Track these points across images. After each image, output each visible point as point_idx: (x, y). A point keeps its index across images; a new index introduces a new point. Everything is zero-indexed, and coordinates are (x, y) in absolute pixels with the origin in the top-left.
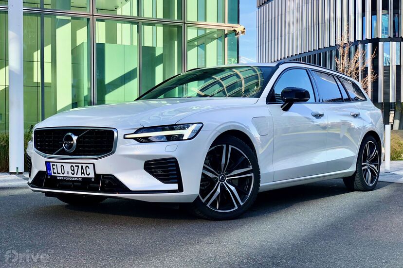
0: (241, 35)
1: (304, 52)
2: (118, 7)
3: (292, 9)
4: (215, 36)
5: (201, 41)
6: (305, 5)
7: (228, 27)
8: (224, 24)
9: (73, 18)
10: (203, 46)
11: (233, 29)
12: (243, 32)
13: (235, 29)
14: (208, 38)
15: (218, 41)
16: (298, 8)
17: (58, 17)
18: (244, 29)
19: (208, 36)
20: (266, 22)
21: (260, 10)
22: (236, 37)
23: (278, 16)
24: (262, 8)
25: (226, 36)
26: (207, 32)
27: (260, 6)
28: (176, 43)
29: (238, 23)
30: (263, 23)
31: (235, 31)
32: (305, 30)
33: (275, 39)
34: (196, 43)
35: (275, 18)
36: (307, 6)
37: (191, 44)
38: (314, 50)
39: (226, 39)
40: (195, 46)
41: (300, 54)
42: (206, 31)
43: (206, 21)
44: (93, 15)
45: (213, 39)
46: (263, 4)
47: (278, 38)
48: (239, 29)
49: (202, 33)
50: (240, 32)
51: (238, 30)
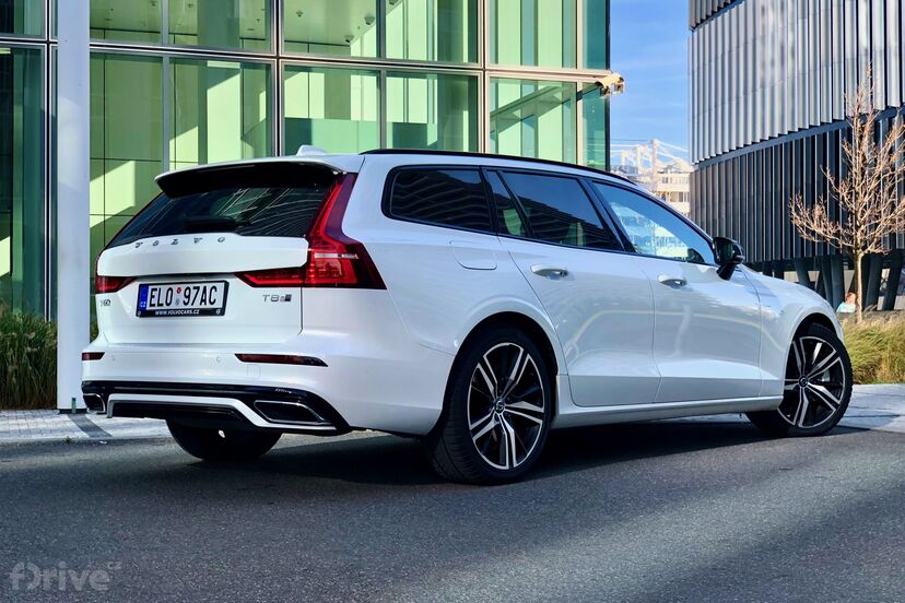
0: (614, 96)
1: (800, 129)
2: (352, 37)
3: (770, 30)
4: (559, 96)
5: (528, 109)
6: (800, 21)
7: (583, 75)
8: (573, 71)
9: (246, 65)
10: (531, 120)
11: (594, 80)
12: (619, 87)
13: (600, 80)
14: (541, 102)
15: (565, 107)
16: (783, 29)
17: (211, 64)
18: (621, 79)
19: (542, 98)
20: (710, 61)
21: (696, 33)
22: (603, 98)
23: (738, 47)
24: (701, 30)
25: (579, 96)
26: (540, 88)
27: (697, 25)
28: (466, 114)
29: (608, 66)
30: (704, 64)
31: (599, 84)
32: (801, 76)
33: (730, 100)
34: (518, 113)
35: (730, 51)
36: (803, 23)
37: (506, 116)
38: (822, 124)
39: (580, 103)
40: (515, 120)
41: (789, 132)
42: (536, 87)
43: (536, 63)
44: (278, 58)
45: (552, 104)
46: (702, 21)
47: (738, 98)
48: (609, 79)
49: (529, 90)
50: (612, 88)
51: (605, 82)
